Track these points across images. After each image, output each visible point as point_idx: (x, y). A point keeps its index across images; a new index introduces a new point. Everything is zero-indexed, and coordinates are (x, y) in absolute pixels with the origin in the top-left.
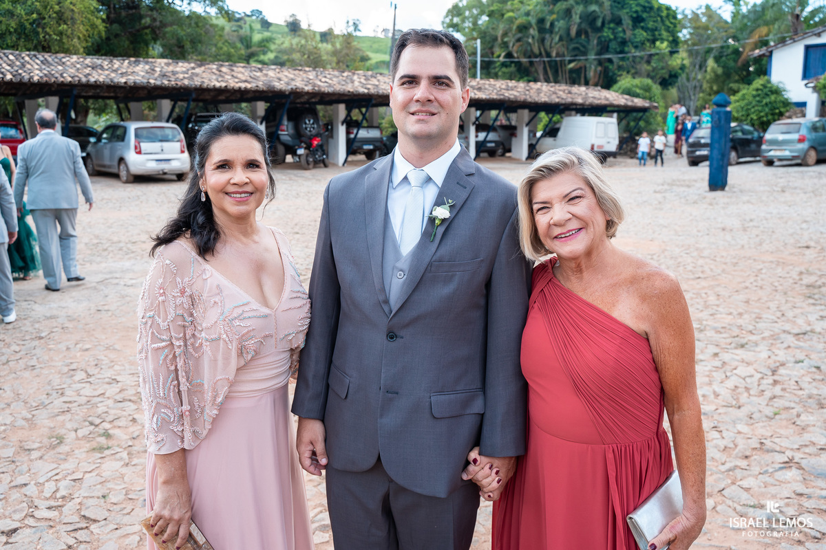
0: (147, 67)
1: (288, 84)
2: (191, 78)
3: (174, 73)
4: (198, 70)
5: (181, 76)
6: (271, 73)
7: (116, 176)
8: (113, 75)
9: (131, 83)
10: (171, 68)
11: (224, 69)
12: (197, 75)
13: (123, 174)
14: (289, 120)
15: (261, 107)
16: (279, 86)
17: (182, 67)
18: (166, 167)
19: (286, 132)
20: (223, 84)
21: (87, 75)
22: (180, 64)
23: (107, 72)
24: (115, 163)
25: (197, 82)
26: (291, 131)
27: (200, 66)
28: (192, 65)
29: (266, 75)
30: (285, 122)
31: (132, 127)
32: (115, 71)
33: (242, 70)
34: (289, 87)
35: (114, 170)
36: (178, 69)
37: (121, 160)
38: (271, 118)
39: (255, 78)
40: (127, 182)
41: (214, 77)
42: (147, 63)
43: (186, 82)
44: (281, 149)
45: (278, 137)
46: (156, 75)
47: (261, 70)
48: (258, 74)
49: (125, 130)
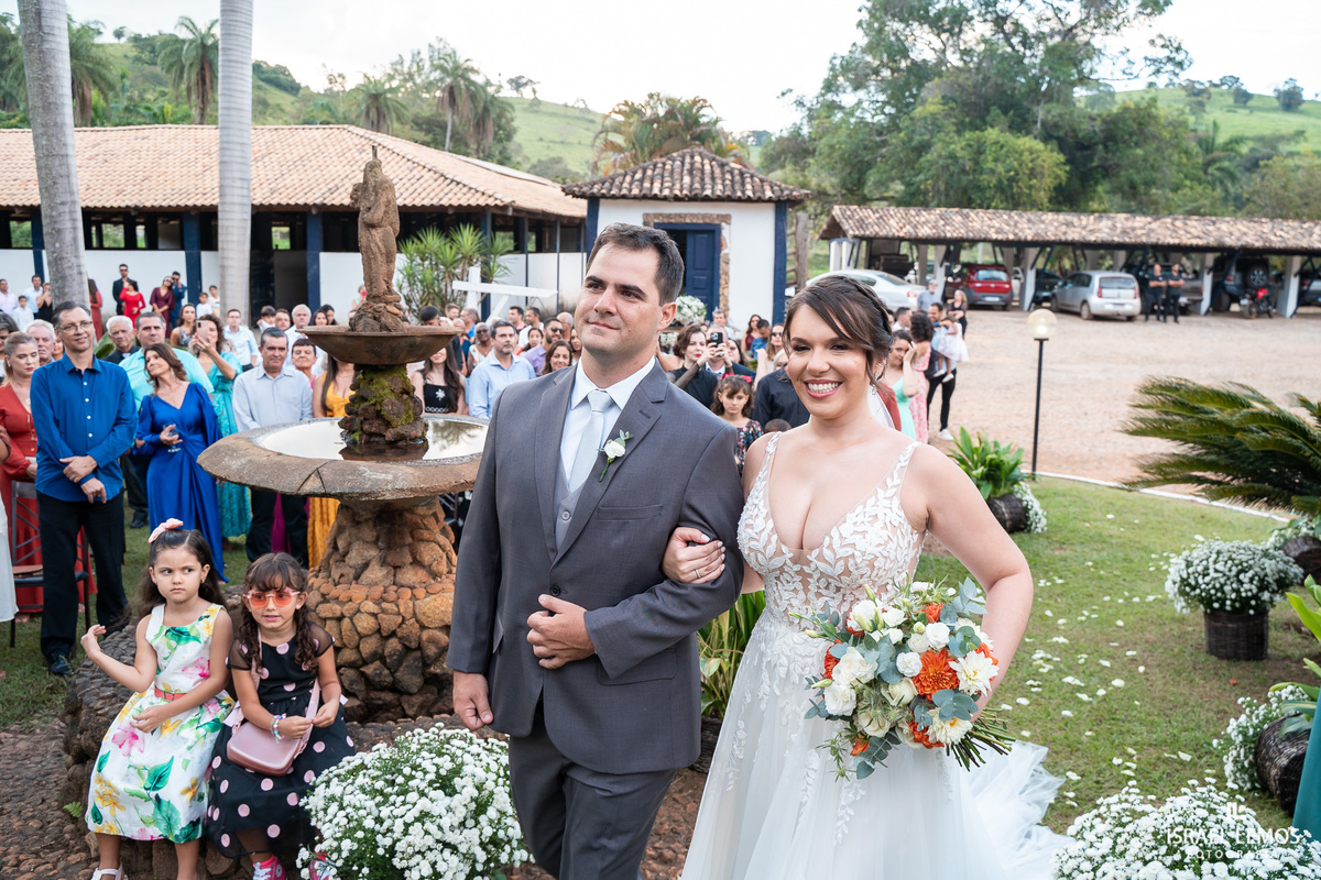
0: (1110, 223)
1: (1238, 239)
2: (1147, 235)
3: (1133, 229)
4: (1155, 225)
5: (1139, 232)
6: (1224, 227)
7: (1078, 314)
8: (1084, 233)
9: (1099, 240)
10: (1129, 224)
11: (1178, 223)
12: (1152, 230)
13: (1085, 313)
14: (1238, 270)
15: (1210, 258)
16: (1230, 241)
17: (1140, 221)
18: (1120, 309)
19: (1233, 280)
20: (1176, 241)
21: (1065, 233)
22: (1138, 218)
23: (1078, 230)
24: (1078, 303)
25: (1153, 239)
26: (1238, 281)
27: (1155, 220)
28: (1149, 219)
29: (1219, 229)
30: (1233, 272)
31: (1097, 277)
32: (1084, 228)
33: (1194, 223)
34: (1239, 244)
35: (1077, 310)
36: (1136, 225)
37: (1085, 302)
38: (1219, 269)
39: (1207, 233)
40: (1088, 319)
41: (1169, 233)
42: (1108, 218)
43: (1144, 239)
44: (1225, 299)
45: (1224, 287)
46: (1118, 231)
47: (1214, 223)
48: (1211, 228)
49: (1090, 278)
